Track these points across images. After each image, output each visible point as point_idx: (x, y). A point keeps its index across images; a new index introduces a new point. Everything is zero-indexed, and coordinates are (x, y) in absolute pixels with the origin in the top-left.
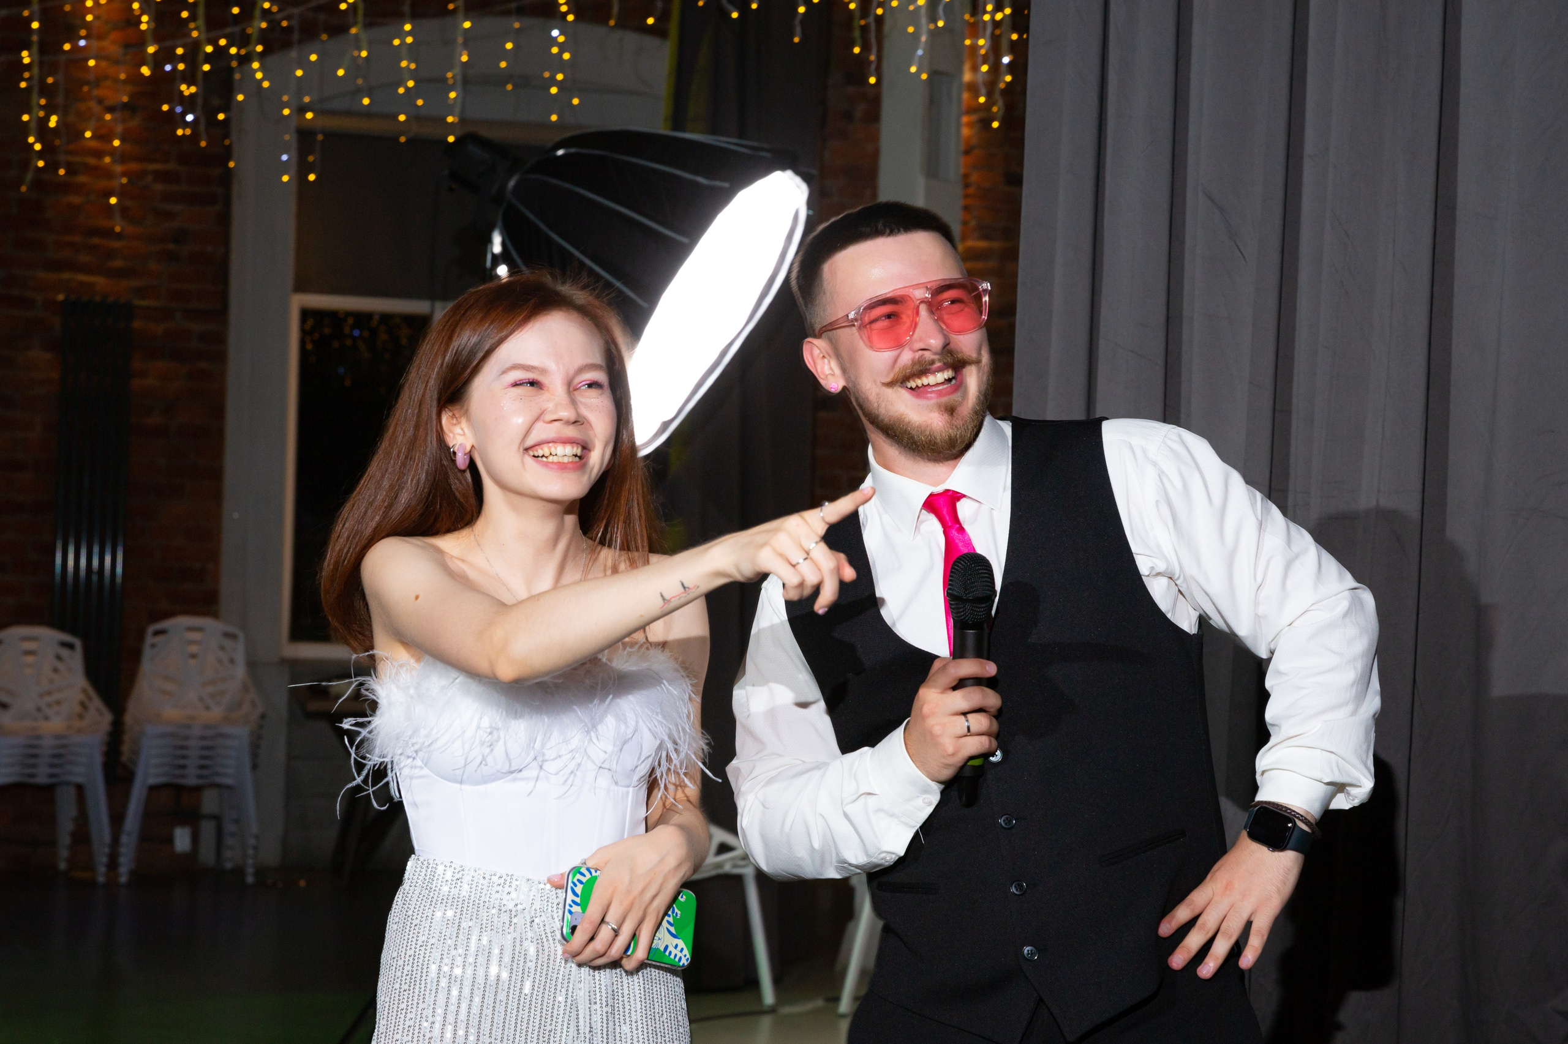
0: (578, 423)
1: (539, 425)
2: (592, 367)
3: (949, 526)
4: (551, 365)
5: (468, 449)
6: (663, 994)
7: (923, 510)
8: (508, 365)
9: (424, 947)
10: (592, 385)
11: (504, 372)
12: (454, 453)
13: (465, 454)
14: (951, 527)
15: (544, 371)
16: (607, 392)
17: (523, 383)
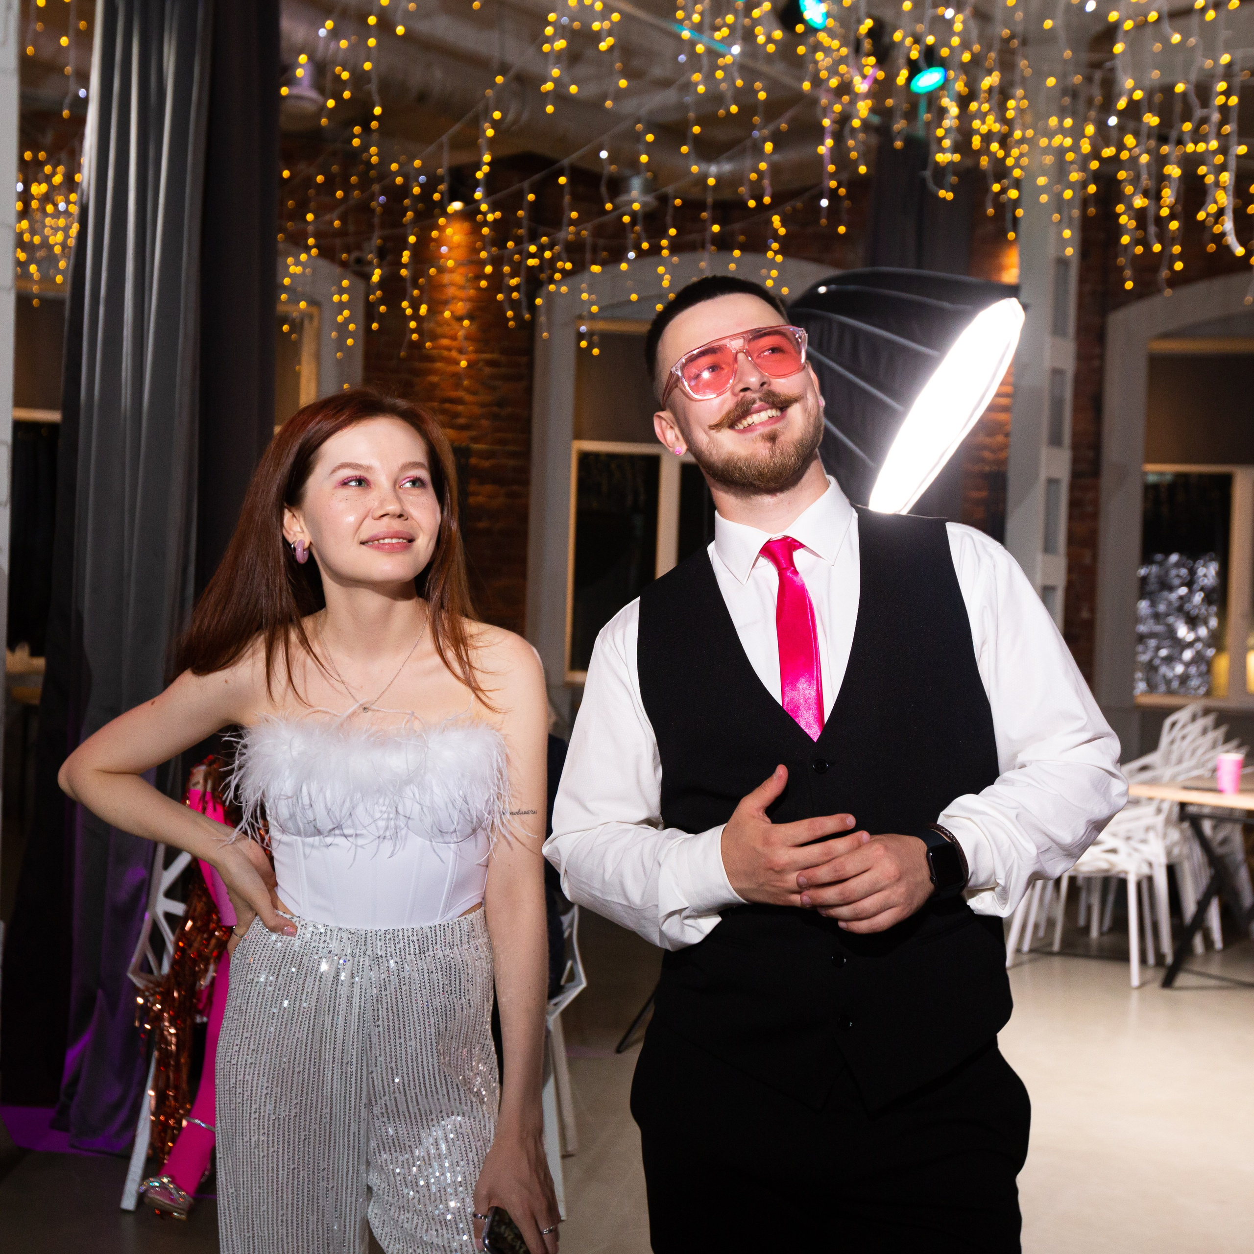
0: (402, 518)
1: (368, 522)
2: (416, 465)
3: (784, 569)
4: (374, 462)
5: (307, 545)
7: (761, 558)
8: (338, 463)
10: (416, 482)
11: (334, 471)
12: (294, 548)
13: (304, 550)
14: (787, 569)
15: (369, 469)
16: (430, 490)
17: (351, 481)
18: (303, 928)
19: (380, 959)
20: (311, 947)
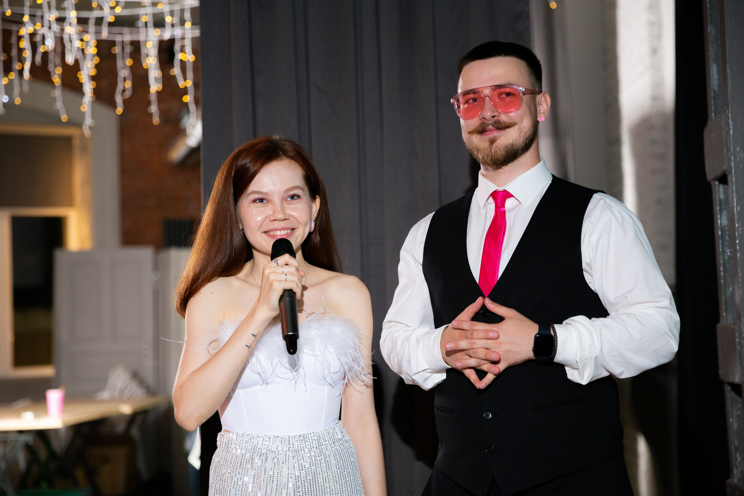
2: (294, 188)
3: (498, 207)
4: (272, 190)
6: (349, 491)
7: (490, 198)
9: (225, 475)
11: (248, 195)
15: (268, 194)
17: (257, 200)
18: (252, 439)
19: (297, 452)
20: (258, 449)
